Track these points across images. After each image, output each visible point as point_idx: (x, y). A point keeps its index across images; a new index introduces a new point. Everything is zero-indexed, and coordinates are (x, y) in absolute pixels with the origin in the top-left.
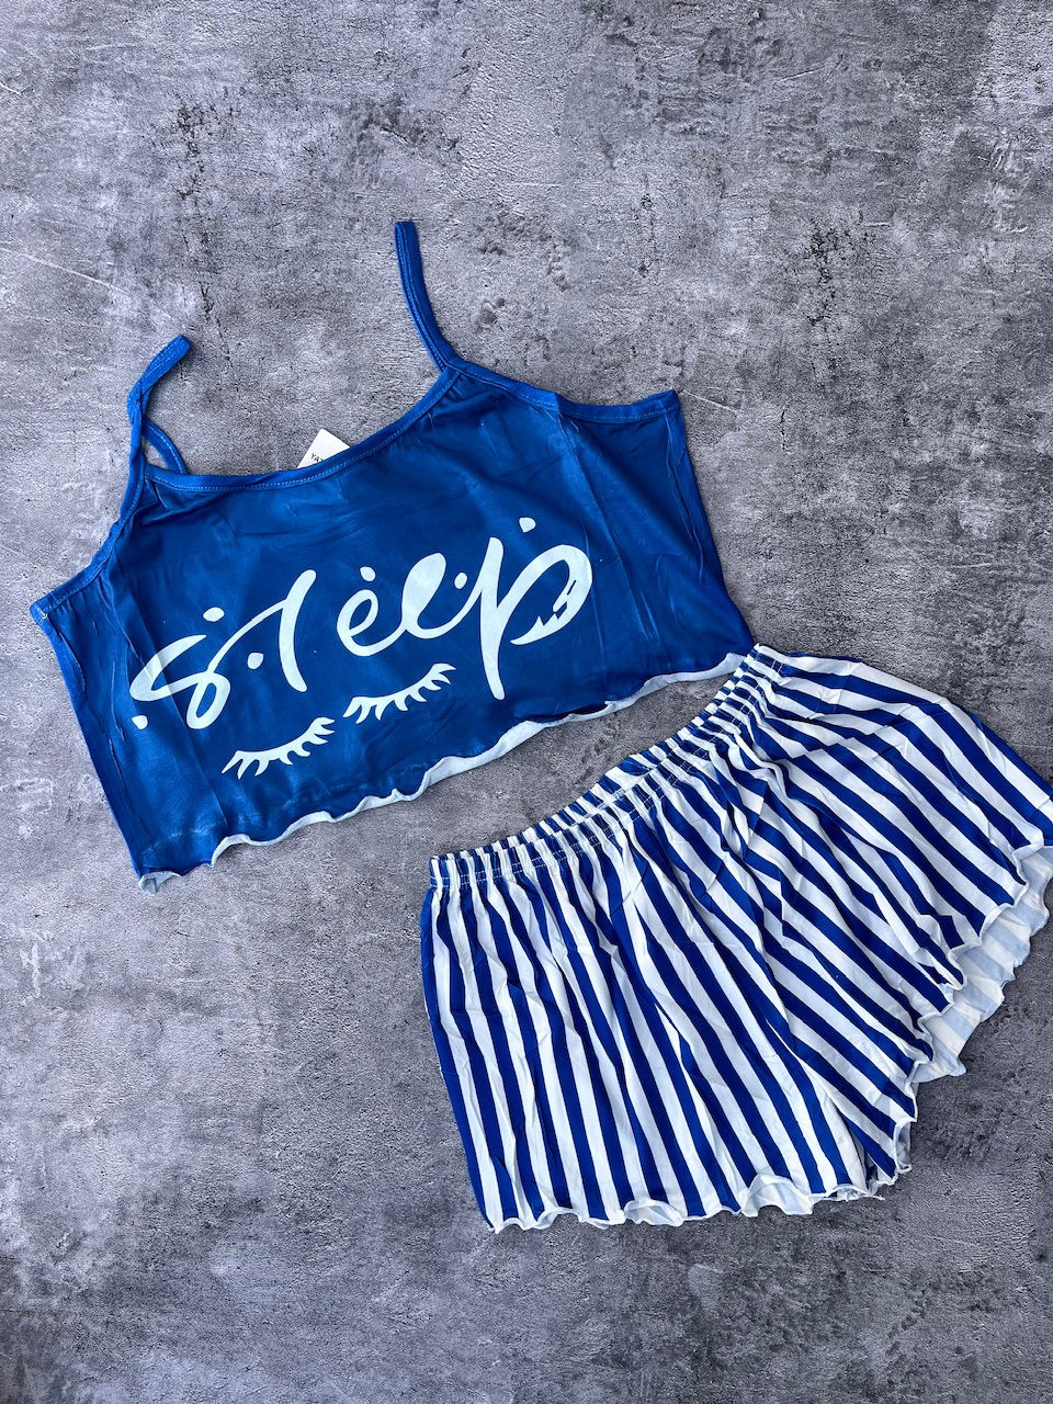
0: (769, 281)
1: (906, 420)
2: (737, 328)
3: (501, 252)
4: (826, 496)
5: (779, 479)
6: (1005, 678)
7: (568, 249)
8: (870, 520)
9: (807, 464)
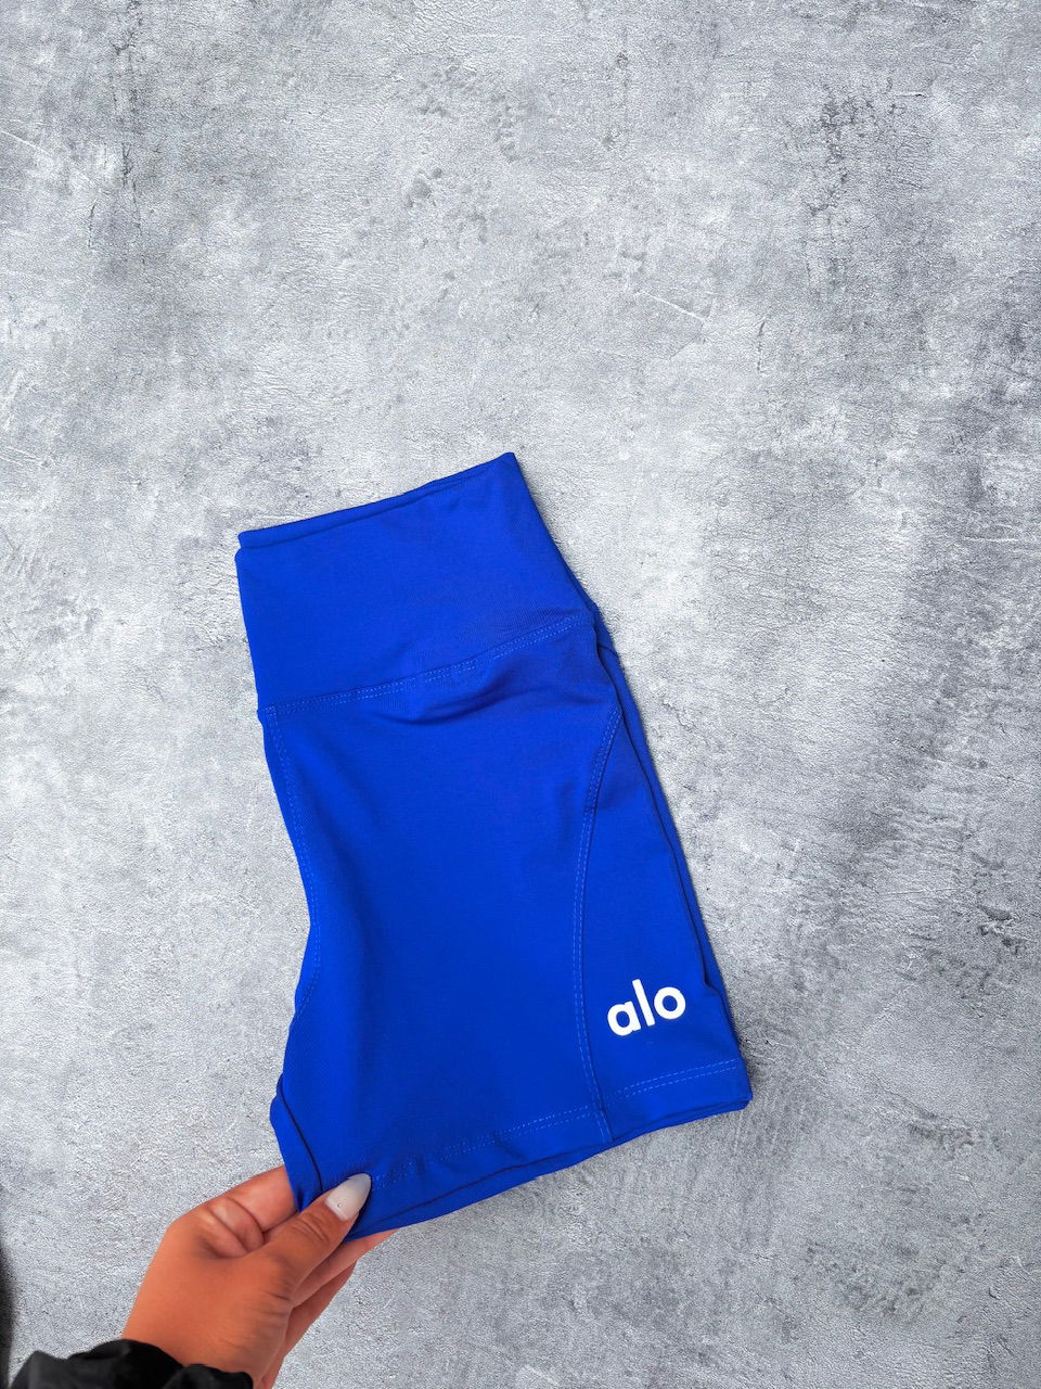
0: (762, 159)
1: (922, 344)
2: (717, 216)
3: (443, 113)
4: (807, 432)
5: (747, 407)
6: (1020, 693)
7: (523, 112)
8: (860, 468)
9: (786, 391)
